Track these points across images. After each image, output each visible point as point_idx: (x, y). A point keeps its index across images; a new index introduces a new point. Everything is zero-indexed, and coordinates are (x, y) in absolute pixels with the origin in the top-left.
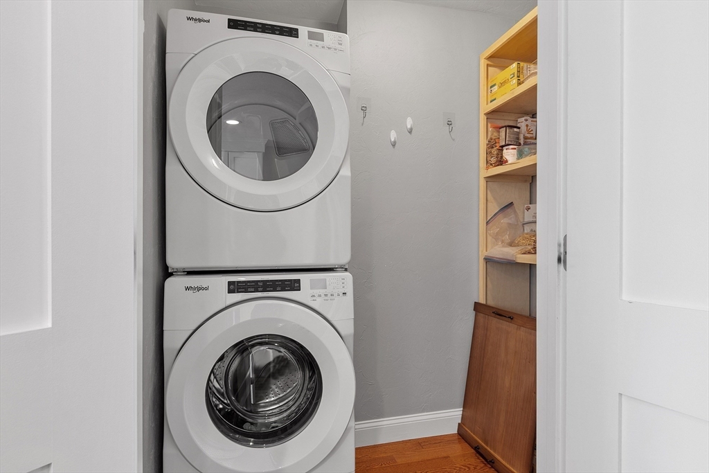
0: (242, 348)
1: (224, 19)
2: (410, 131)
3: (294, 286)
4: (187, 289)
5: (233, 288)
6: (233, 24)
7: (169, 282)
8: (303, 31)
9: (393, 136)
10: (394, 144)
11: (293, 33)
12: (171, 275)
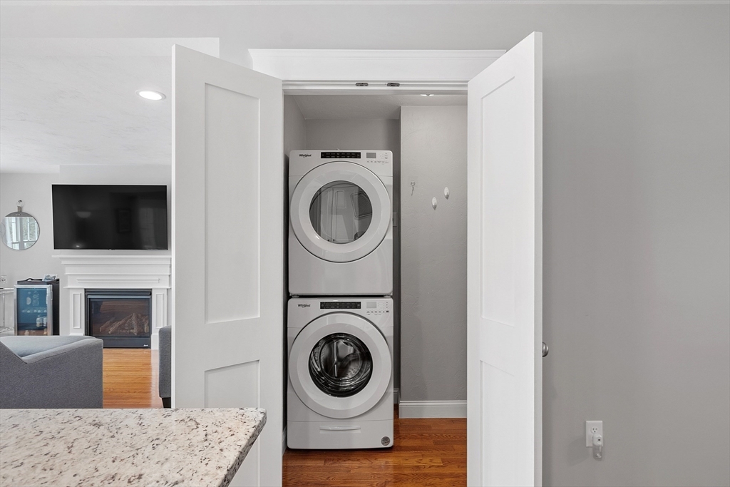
0: (330, 339)
1: (318, 153)
2: (447, 197)
3: (357, 305)
4: (299, 305)
5: (323, 306)
6: (324, 155)
7: (290, 301)
8: (364, 153)
9: (434, 201)
10: (435, 207)
11: (357, 155)
12: (291, 297)
